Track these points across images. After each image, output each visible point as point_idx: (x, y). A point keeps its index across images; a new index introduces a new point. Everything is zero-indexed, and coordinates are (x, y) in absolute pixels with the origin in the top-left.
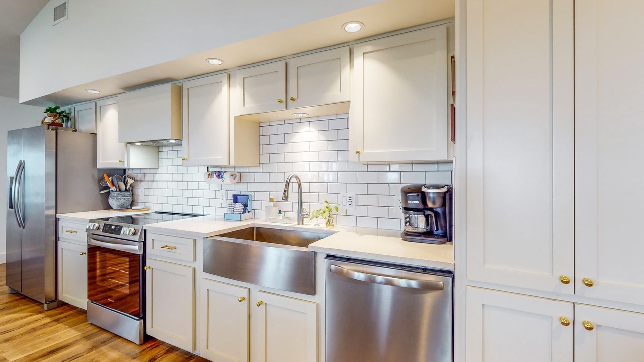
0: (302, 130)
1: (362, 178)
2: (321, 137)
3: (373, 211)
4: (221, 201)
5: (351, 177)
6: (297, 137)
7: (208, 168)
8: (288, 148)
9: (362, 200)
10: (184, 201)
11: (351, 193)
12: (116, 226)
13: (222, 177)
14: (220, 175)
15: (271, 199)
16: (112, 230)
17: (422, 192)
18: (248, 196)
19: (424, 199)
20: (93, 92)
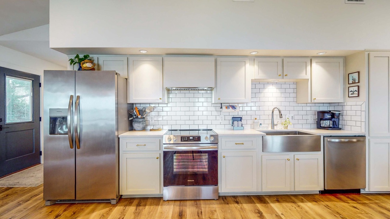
0: (269, 87)
1: (296, 108)
2: (278, 91)
3: (300, 122)
4: (220, 121)
5: (292, 108)
6: (266, 90)
7: (221, 104)
8: (262, 95)
9: (296, 117)
10: (192, 122)
11: (292, 115)
12: (193, 137)
13: (235, 108)
14: (233, 107)
15: (256, 119)
16: (191, 139)
17: (332, 113)
18: (241, 118)
19: (333, 115)
20: (144, 52)
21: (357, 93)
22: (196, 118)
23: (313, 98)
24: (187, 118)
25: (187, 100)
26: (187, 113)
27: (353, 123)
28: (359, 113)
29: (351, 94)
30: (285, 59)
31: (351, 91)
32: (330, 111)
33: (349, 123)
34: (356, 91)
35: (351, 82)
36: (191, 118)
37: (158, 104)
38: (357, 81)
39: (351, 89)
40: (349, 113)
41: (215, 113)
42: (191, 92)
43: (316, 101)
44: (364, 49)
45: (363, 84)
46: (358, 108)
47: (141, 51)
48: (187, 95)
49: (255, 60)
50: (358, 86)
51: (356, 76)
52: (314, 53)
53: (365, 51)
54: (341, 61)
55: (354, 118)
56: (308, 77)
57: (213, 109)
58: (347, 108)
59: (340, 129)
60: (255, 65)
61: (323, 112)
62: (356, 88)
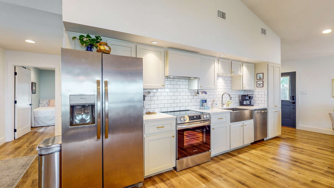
0: (220, 79)
4: (194, 103)
7: (198, 90)
12: (196, 116)
13: (207, 93)
14: (206, 93)
15: (214, 101)
16: (195, 118)
17: (249, 96)
18: (206, 100)
19: (250, 97)
20: (154, 43)
21: (262, 85)
22: (178, 101)
23: (244, 87)
24: (172, 101)
25: (172, 86)
26: (173, 98)
27: (260, 102)
28: (263, 96)
29: (259, 85)
30: (233, 62)
31: (259, 84)
32: (248, 95)
33: (257, 102)
34: (261, 84)
35: (258, 78)
36: (176, 101)
37: (150, 89)
38: (262, 78)
39: (258, 82)
40: (257, 96)
41: (191, 97)
42: (181, 80)
43: (245, 89)
44: (266, 61)
45: (265, 80)
46: (263, 93)
47: (153, 43)
48: (173, 83)
49: (219, 61)
50: (263, 81)
51: (261, 75)
52: (246, 60)
53: (267, 62)
54: (253, 65)
55: (260, 99)
56: (241, 74)
57: (189, 94)
58: (255, 93)
59: (253, 105)
60: (219, 64)
61: (245, 96)
62: (262, 82)
